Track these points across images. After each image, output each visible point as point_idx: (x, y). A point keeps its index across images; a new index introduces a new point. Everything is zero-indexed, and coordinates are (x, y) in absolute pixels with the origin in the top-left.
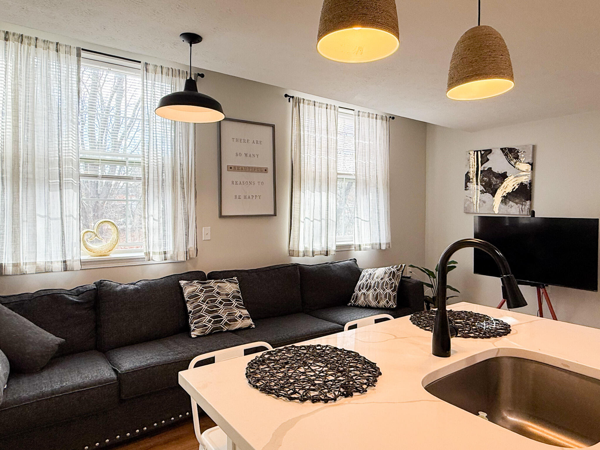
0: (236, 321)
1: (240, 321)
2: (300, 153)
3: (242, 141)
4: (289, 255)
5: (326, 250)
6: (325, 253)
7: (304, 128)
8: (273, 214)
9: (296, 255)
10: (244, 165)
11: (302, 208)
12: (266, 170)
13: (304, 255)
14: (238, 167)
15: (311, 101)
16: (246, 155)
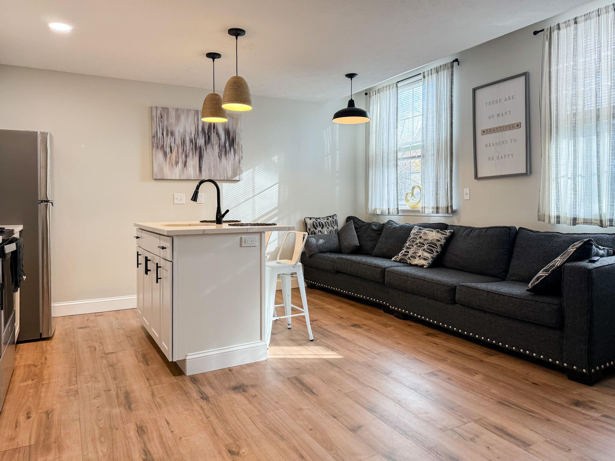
1: (417, 259)
2: (550, 95)
3: (495, 102)
4: (539, 220)
5: (599, 218)
6: (599, 222)
7: (558, 61)
8: (525, 172)
9: (547, 221)
10: (496, 126)
11: (553, 162)
12: (518, 125)
13: (558, 222)
14: (490, 130)
15: (569, 21)
16: (498, 115)
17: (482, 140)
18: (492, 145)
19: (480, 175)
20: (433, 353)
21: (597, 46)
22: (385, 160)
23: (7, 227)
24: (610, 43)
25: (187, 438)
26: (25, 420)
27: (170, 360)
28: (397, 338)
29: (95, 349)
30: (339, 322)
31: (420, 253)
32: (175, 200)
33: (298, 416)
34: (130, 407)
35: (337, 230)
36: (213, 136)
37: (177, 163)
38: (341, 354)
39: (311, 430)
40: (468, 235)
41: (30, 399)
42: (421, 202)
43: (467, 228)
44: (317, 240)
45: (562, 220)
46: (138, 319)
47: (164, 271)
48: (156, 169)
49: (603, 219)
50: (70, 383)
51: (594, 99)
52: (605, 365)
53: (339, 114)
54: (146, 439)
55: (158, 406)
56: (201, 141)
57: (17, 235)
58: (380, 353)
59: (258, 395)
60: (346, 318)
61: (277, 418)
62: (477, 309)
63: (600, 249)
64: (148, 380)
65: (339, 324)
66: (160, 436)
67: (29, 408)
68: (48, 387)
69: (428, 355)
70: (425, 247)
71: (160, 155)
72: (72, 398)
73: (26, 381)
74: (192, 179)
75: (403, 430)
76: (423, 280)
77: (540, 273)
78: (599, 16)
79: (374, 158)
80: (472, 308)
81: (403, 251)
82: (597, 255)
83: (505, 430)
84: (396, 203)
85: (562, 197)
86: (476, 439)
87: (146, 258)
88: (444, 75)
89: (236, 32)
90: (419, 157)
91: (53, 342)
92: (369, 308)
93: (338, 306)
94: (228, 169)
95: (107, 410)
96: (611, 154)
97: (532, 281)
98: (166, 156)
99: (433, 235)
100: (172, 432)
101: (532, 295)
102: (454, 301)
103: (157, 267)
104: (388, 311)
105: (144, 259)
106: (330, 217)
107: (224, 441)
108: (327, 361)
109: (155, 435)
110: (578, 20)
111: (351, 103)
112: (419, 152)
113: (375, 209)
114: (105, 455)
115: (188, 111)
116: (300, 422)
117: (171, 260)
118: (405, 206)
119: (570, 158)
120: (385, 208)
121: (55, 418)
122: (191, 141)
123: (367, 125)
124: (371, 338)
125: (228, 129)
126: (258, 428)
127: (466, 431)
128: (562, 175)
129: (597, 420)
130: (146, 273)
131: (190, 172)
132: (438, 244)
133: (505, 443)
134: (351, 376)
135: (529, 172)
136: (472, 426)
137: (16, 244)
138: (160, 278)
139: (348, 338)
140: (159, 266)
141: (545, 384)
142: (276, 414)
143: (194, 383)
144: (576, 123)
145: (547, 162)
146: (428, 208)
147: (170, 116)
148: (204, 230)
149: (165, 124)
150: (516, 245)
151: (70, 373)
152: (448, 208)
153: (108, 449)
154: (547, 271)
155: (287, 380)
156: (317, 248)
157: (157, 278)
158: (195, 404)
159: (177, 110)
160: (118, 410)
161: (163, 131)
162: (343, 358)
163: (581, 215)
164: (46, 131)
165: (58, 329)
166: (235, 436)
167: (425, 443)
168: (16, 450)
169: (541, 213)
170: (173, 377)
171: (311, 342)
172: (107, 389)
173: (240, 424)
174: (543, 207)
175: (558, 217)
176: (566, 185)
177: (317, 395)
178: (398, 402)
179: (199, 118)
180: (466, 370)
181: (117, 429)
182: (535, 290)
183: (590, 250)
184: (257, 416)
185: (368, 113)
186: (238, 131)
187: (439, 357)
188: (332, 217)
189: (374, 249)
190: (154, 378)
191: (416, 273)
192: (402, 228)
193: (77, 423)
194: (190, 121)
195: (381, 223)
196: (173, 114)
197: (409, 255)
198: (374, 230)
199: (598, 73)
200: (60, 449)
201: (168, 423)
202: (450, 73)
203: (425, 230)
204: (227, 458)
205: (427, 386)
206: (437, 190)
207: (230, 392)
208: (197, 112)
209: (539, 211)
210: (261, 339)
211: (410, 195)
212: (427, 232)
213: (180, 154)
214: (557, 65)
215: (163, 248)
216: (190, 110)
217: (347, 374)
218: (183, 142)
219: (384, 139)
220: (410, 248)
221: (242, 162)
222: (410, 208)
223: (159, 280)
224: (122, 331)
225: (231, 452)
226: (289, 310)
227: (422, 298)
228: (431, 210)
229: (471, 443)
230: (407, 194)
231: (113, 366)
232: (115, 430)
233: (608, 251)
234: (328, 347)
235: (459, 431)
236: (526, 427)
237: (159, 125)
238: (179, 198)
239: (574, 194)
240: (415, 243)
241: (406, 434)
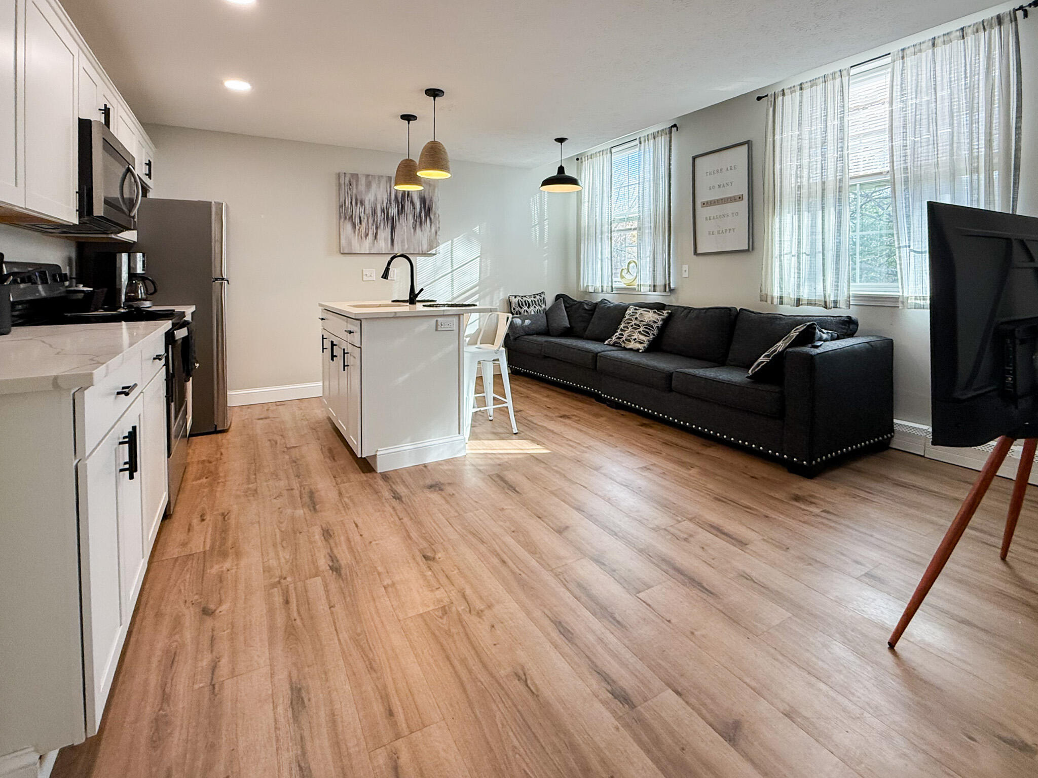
0: (630, 342)
1: (633, 342)
2: (774, 165)
3: (716, 172)
4: (761, 301)
5: (823, 299)
6: (823, 303)
7: (782, 129)
8: (747, 248)
9: (769, 302)
10: (717, 198)
11: (777, 239)
12: (741, 198)
13: (781, 303)
14: (711, 201)
15: (794, 87)
16: (719, 186)
17: (702, 212)
18: (712, 218)
19: (699, 251)
20: (646, 445)
21: (823, 115)
22: (598, 231)
23: (178, 309)
24: (836, 111)
25: (377, 542)
26: (199, 522)
27: (359, 456)
28: (608, 429)
29: (276, 443)
30: (546, 412)
31: (636, 336)
32: (364, 277)
33: (500, 517)
34: (315, 509)
35: (545, 309)
36: (408, 205)
37: (367, 235)
38: (547, 449)
39: (513, 532)
40: (686, 316)
41: (204, 499)
42: (637, 279)
43: (685, 308)
44: (523, 321)
45: (785, 300)
46: (323, 409)
47: (352, 358)
48: (343, 241)
49: (828, 300)
50: (249, 481)
51: (819, 171)
52: (826, 456)
53: (547, 182)
54: (333, 544)
55: (346, 507)
56: (394, 211)
57: (188, 318)
58: (590, 446)
59: (456, 494)
60: (554, 408)
61: (477, 519)
62: (694, 397)
63: (824, 333)
64: (334, 477)
65: (547, 415)
66: (348, 540)
67: (203, 509)
68: (224, 486)
69: (642, 448)
70: (641, 329)
71: (349, 226)
72: (252, 498)
73: (199, 479)
74: (384, 252)
75: (612, 531)
76: (637, 365)
77: (761, 359)
78: (825, 82)
79: (586, 229)
80: (690, 397)
81: (617, 334)
82: (821, 339)
83: (721, 528)
84: (610, 279)
85: (786, 277)
86: (691, 539)
87: (332, 342)
88: (662, 141)
89: (434, 93)
90: (635, 229)
91: (229, 436)
92: (580, 396)
93: (545, 395)
94: (423, 242)
95: (289, 511)
96: (836, 231)
97: (753, 367)
98: (355, 227)
99: (650, 316)
100: (361, 535)
101: (753, 382)
102: (670, 389)
103: (344, 353)
104: (599, 399)
105: (330, 343)
106: (538, 294)
107: (418, 545)
108: (533, 456)
109: (342, 538)
110: (803, 86)
111: (561, 170)
112: (635, 225)
113: (588, 286)
114: (287, 562)
115: (380, 177)
116: (501, 523)
117: (359, 346)
118: (620, 284)
119: (794, 233)
120: (598, 285)
121: (233, 521)
122: (383, 211)
123: (579, 193)
124: (581, 431)
125: (424, 197)
126: (456, 531)
127: (680, 530)
128: (785, 252)
129: (817, 515)
130: (332, 359)
131: (381, 245)
132: (655, 326)
133: (720, 543)
134: (557, 472)
135: (751, 249)
136: (687, 525)
137: (188, 329)
138: (348, 366)
139: (555, 431)
140: (346, 352)
141: (764, 478)
142: (475, 514)
143: (386, 481)
144: (800, 197)
145: (770, 238)
146: (644, 285)
147: (360, 182)
148: (395, 313)
149: (355, 192)
150: (737, 327)
151: (249, 469)
152: (665, 285)
153: (290, 556)
154: (768, 356)
155: (489, 478)
156: (523, 329)
157: (344, 366)
158: (387, 505)
159: (368, 176)
160: (302, 511)
161: (352, 200)
162: (549, 453)
163: (805, 295)
164: (220, 201)
165: (235, 420)
166: (431, 540)
167: (636, 544)
168: (189, 556)
169: (763, 292)
170: (362, 474)
171: (514, 436)
172: (289, 488)
173: (436, 527)
174: (765, 286)
175: (781, 298)
176: (789, 262)
177: (520, 494)
178: (609, 500)
179: (392, 186)
180: (682, 464)
181: (301, 532)
182: (755, 377)
183: (814, 334)
184: (455, 517)
185: (579, 181)
186: (435, 199)
187: (653, 450)
188: (540, 294)
189: (585, 331)
190: (342, 475)
191: (630, 358)
192: (617, 307)
193: (257, 526)
194: (381, 189)
195: (594, 302)
196: (363, 181)
197: (624, 339)
198: (586, 309)
199: (824, 143)
200: (238, 555)
201: (357, 526)
202: (668, 139)
203: (641, 311)
204: (421, 564)
205: (639, 481)
206: (654, 266)
207: (425, 491)
208: (390, 178)
209: (761, 291)
210: (459, 433)
211: (626, 271)
212: (642, 312)
213: (370, 225)
214: (782, 133)
215: (350, 332)
216: (382, 176)
217: (553, 470)
218: (374, 212)
219: (598, 209)
220: (625, 331)
221: (438, 233)
222: (625, 286)
223: (346, 367)
224: (305, 423)
225: (426, 557)
226: (490, 401)
227: (637, 386)
228: (648, 288)
229: (685, 543)
230: (622, 270)
231: (295, 462)
232: (298, 534)
233: (832, 335)
234: (534, 441)
235: (672, 530)
236: (743, 524)
237: (348, 193)
238: (368, 275)
239: (798, 273)
240: (631, 324)
241: (616, 534)
